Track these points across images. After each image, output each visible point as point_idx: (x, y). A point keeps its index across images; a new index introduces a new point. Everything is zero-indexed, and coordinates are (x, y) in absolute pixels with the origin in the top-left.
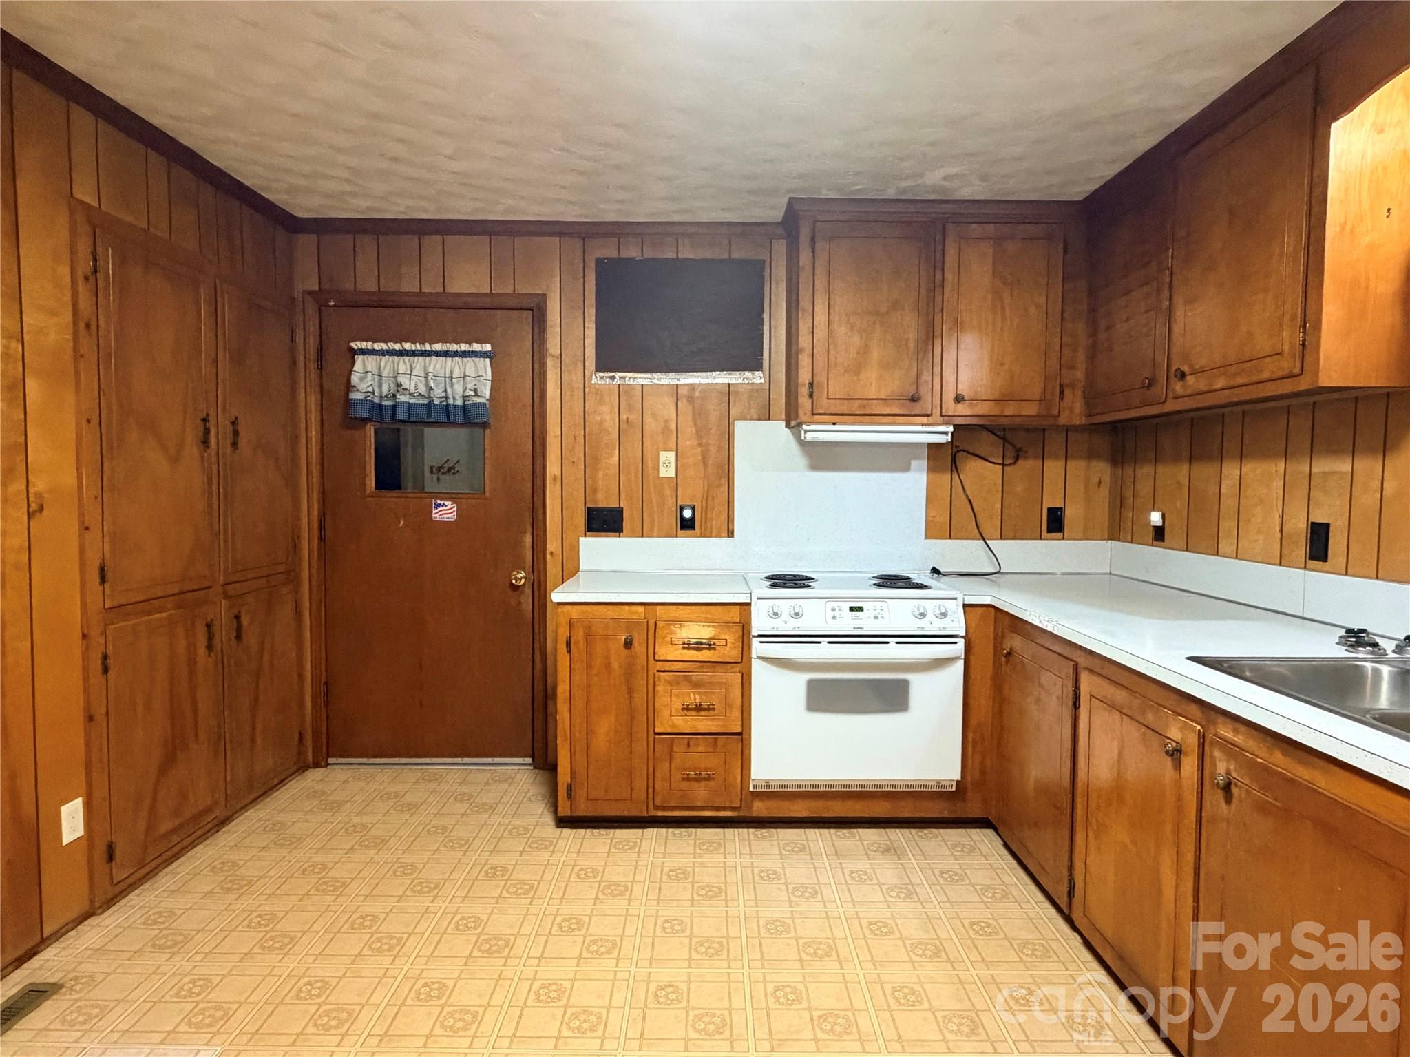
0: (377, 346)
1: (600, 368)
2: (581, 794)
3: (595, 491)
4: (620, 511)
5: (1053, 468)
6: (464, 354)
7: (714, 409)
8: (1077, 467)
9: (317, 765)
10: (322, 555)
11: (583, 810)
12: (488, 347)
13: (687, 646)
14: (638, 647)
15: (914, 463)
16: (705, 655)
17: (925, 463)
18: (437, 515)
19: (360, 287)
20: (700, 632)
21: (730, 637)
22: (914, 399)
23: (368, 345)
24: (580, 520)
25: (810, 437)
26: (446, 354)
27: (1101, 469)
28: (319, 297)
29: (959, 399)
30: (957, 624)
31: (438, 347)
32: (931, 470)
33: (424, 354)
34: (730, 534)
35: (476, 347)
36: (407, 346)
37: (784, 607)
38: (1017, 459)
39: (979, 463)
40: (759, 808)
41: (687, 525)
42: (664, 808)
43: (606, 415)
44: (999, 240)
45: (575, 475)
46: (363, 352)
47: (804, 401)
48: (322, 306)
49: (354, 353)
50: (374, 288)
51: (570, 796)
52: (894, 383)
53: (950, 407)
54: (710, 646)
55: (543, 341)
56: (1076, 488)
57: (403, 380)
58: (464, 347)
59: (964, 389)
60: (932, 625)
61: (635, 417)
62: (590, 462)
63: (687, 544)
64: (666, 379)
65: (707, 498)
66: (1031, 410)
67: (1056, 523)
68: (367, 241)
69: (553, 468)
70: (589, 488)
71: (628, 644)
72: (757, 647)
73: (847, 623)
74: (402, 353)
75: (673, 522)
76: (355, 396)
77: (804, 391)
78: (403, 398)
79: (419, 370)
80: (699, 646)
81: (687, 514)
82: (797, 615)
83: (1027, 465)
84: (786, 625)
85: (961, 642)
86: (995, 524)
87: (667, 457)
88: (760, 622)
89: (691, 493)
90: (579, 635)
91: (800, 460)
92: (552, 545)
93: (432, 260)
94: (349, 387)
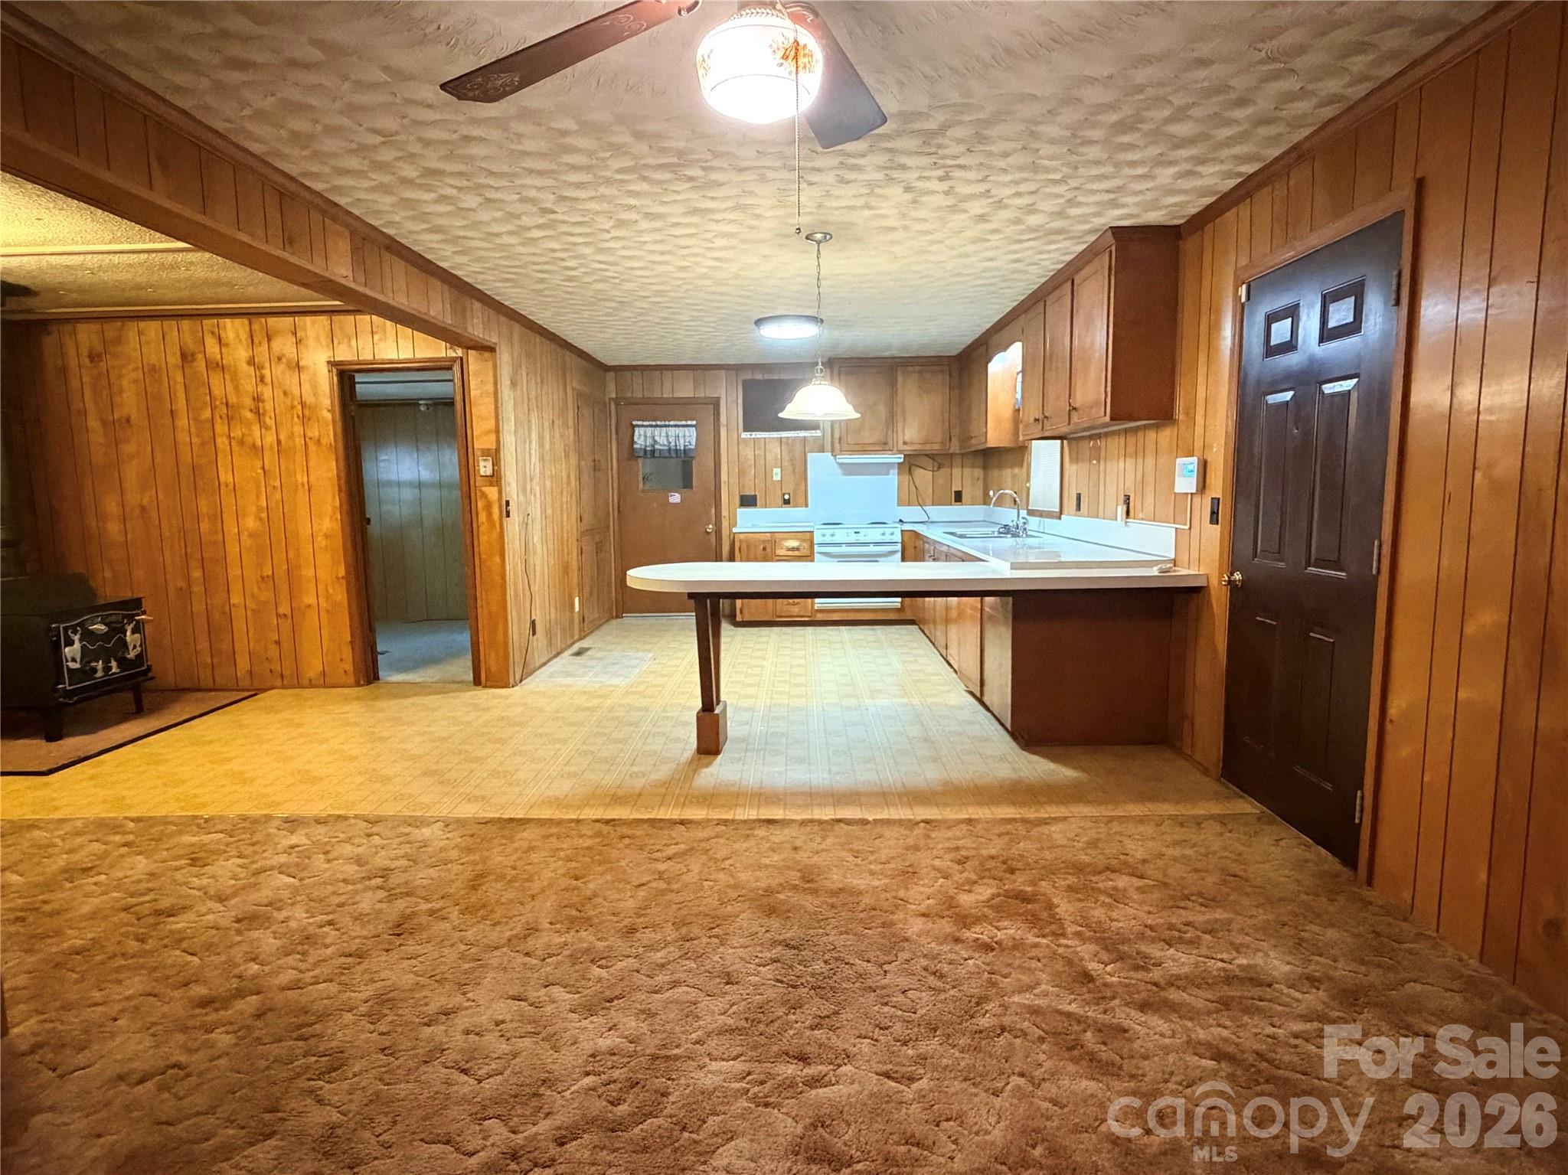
0: (645, 423)
1: (746, 430)
2: (746, 611)
3: (743, 487)
4: (755, 496)
5: (957, 472)
6: (684, 426)
7: (798, 448)
8: (967, 471)
9: (617, 617)
10: (619, 519)
11: (747, 618)
12: (694, 422)
13: (789, 549)
14: (769, 550)
15: (892, 471)
16: (796, 553)
17: (896, 471)
18: (671, 500)
19: (635, 395)
20: (794, 543)
21: (806, 545)
22: (885, 444)
23: (640, 423)
24: (737, 501)
25: (840, 461)
26: (676, 426)
27: (978, 472)
28: (617, 401)
29: (905, 443)
30: (898, 538)
31: (672, 423)
32: (899, 474)
33: (666, 426)
34: (806, 505)
35: (689, 423)
36: (659, 423)
37: (828, 532)
38: (939, 468)
39: (922, 471)
40: (819, 617)
41: (787, 502)
42: (780, 617)
43: (749, 453)
44: (920, 372)
45: (734, 480)
46: (638, 426)
47: (837, 445)
48: (617, 404)
49: (633, 427)
50: (640, 396)
51: (741, 612)
52: (876, 436)
53: (901, 447)
54: (798, 549)
55: (719, 419)
56: (968, 482)
57: (657, 438)
58: (684, 423)
59: (907, 438)
60: (887, 538)
61: (761, 453)
62: (742, 473)
63: (786, 510)
64: (775, 435)
65: (795, 490)
66: (937, 447)
67: (958, 497)
68: (637, 373)
69: (724, 477)
70: (741, 487)
71: (764, 549)
72: (817, 549)
73: (853, 538)
74: (656, 426)
75: (780, 501)
76: (635, 446)
77: (837, 441)
78: (657, 447)
79: (663, 434)
80: (793, 549)
81: (787, 497)
82: (833, 535)
83: (944, 471)
84: (828, 539)
85: (900, 545)
86: (929, 500)
87: (777, 471)
88: (817, 539)
89: (789, 488)
90: (744, 546)
91: (838, 470)
92: (725, 513)
93: (667, 385)
94: (632, 442)
